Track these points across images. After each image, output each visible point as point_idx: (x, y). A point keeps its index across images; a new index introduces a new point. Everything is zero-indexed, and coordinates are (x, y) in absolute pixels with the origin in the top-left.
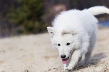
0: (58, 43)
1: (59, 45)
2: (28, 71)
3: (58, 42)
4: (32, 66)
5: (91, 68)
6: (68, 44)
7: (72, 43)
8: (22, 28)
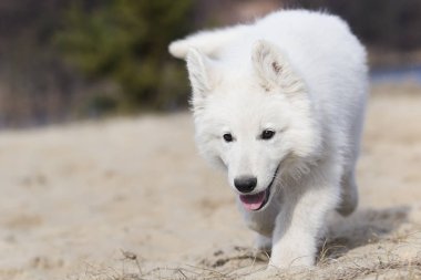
0: (225, 130)
1: (228, 138)
2: (134, 258)
3: (223, 125)
4: (149, 238)
5: (380, 248)
6: (267, 135)
7: (282, 131)
8: (111, 88)
